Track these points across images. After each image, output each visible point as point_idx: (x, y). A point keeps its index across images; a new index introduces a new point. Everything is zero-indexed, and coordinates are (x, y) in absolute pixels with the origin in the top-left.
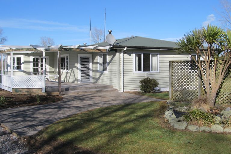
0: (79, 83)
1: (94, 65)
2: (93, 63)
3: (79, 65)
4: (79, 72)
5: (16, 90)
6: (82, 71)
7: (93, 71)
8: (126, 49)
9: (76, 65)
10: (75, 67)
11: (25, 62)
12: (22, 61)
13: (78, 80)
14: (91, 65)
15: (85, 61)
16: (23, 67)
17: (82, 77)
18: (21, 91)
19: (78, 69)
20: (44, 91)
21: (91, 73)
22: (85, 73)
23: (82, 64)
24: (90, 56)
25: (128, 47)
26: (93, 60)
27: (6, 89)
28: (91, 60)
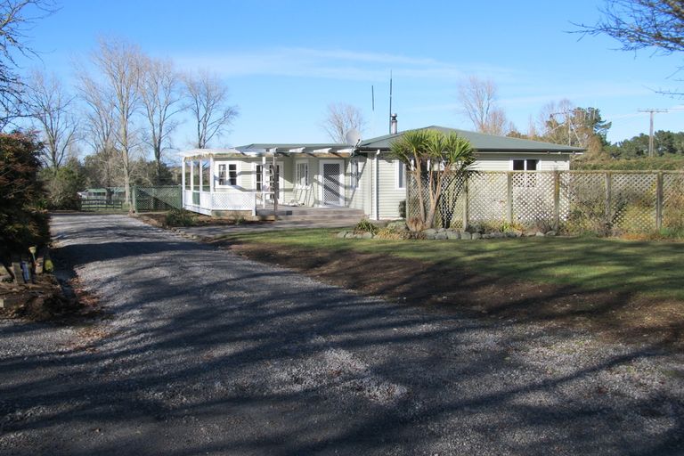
0: (321, 206)
1: (347, 177)
2: (345, 175)
3: (321, 178)
4: (321, 188)
5: (217, 213)
6: (326, 187)
7: (345, 187)
8: (378, 152)
9: (315, 177)
10: (315, 181)
11: (242, 173)
12: (238, 171)
13: (318, 203)
14: (342, 178)
15: (331, 170)
16: (239, 180)
17: (326, 196)
18: (224, 215)
19: (319, 183)
20: (254, 214)
21: (342, 191)
22: (332, 191)
23: (326, 176)
24: (341, 163)
25: (382, 150)
26: (345, 169)
27: (205, 212)
28: (342, 168)
